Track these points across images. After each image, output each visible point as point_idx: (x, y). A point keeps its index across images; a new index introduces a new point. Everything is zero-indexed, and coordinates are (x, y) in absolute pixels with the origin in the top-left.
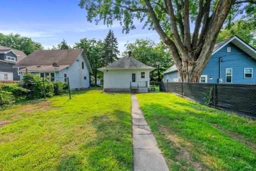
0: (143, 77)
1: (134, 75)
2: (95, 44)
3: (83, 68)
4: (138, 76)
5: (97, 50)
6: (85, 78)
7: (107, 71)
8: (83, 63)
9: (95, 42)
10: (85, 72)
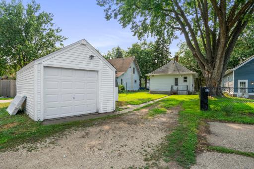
0: (185, 81)
1: (176, 80)
2: (146, 47)
3: (134, 73)
4: (181, 80)
5: (147, 54)
6: (136, 81)
7: (153, 76)
8: (134, 68)
9: (146, 44)
10: (136, 76)
